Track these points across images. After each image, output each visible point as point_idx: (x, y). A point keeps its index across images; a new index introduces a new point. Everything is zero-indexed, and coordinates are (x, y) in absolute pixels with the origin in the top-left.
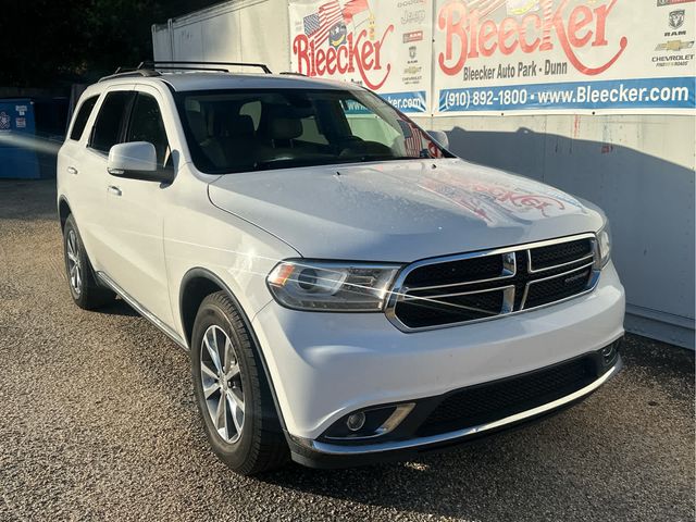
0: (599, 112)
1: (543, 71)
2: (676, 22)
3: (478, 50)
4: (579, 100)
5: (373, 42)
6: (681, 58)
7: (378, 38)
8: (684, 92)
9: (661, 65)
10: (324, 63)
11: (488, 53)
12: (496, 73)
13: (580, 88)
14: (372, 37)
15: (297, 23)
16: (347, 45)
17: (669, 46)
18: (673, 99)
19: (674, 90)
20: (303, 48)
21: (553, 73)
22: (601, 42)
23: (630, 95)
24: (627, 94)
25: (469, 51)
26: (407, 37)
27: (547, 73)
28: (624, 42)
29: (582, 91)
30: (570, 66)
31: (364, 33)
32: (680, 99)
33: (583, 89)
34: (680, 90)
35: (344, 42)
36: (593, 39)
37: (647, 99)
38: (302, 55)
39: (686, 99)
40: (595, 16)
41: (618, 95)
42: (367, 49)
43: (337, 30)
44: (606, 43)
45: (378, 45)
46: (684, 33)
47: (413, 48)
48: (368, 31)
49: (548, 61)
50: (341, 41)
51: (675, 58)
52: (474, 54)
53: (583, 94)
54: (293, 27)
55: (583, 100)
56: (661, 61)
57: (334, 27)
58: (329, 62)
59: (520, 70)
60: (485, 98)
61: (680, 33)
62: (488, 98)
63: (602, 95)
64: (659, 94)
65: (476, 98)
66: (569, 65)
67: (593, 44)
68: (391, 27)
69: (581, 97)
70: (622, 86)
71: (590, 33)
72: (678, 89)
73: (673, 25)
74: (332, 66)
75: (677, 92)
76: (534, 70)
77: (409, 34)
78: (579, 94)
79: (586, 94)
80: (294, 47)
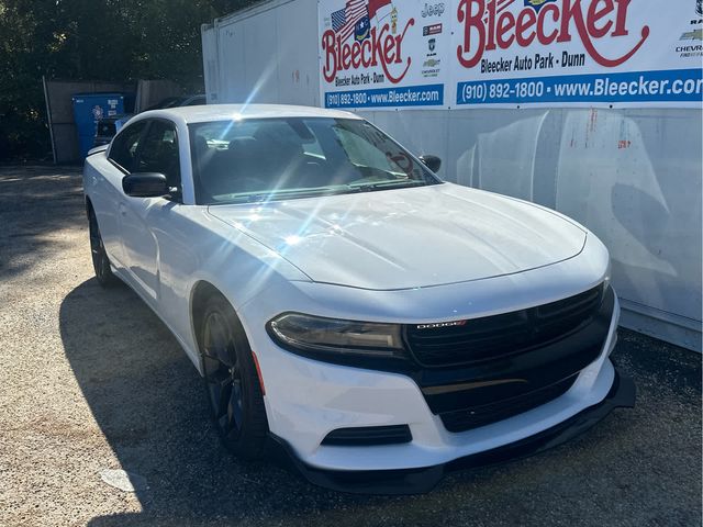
3: (495, 42)
5: (394, 36)
7: (399, 31)
9: (686, 55)
10: (350, 57)
11: (505, 45)
12: (513, 65)
13: (597, 81)
14: (394, 32)
15: (325, 19)
16: (370, 39)
20: (330, 44)
21: (570, 65)
22: (621, 31)
23: (651, 87)
24: (647, 86)
25: (486, 43)
26: (427, 31)
28: (645, 32)
29: (599, 84)
30: (588, 58)
31: (386, 27)
35: (368, 36)
36: (613, 29)
37: (669, 92)
38: (330, 50)
40: (616, 5)
41: (637, 88)
42: (389, 42)
44: (626, 33)
45: (399, 39)
47: (432, 41)
48: (391, 25)
49: (565, 53)
50: (365, 35)
52: (491, 47)
53: (600, 87)
57: (359, 23)
58: (354, 56)
59: (537, 62)
60: (501, 91)
62: (504, 90)
63: (621, 88)
65: (492, 90)
66: (587, 56)
67: (614, 34)
68: (412, 22)
70: (642, 78)
71: (610, 23)
74: (356, 61)
76: (551, 62)
77: (429, 27)
78: (597, 87)
79: (604, 87)
80: (323, 43)
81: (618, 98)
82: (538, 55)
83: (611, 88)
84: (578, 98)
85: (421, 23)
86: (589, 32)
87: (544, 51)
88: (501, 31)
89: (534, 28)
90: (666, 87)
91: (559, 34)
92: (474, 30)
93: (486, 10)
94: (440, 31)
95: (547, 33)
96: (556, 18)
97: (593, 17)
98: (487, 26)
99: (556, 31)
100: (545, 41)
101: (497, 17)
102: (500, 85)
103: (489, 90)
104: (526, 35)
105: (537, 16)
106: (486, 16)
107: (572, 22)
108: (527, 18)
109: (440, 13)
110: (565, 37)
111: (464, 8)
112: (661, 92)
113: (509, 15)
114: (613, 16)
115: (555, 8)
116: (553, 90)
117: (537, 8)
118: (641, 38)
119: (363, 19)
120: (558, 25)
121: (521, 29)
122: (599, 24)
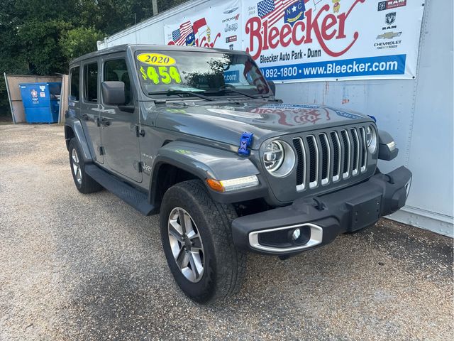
0: (340, 79)
1: (307, 55)
2: (390, 20)
3: (268, 45)
4: (328, 72)
5: (209, 43)
6: (393, 43)
7: (212, 41)
8: (394, 64)
9: (380, 48)
11: (274, 46)
13: (328, 65)
14: (209, 41)
17: (385, 36)
18: (388, 69)
19: (388, 63)
22: (342, 35)
23: (360, 67)
24: (358, 67)
25: (263, 46)
27: (309, 57)
28: (356, 35)
31: (204, 39)
32: (392, 69)
33: (331, 65)
34: (392, 63)
36: (337, 34)
37: (371, 70)
39: (396, 68)
40: (338, 20)
41: (352, 68)
43: (190, 38)
44: (345, 36)
46: (395, 27)
48: (207, 37)
49: (309, 50)
51: (389, 43)
52: (266, 48)
53: (330, 68)
54: (166, 37)
55: (331, 72)
56: (380, 46)
57: (188, 36)
61: (393, 27)
63: (342, 69)
64: (378, 67)
65: (267, 73)
66: (322, 51)
67: (337, 38)
68: (219, 35)
69: (330, 70)
71: (335, 31)
72: (391, 62)
73: (388, 22)
75: (390, 65)
78: (328, 69)
81: (341, 75)
82: (293, 52)
83: (337, 69)
84: (317, 75)
85: (225, 35)
86: (322, 37)
87: (297, 49)
88: (271, 38)
89: (290, 36)
90: (369, 67)
91: (305, 39)
92: (255, 39)
93: (262, 26)
94: (235, 40)
95: (298, 38)
96: (303, 30)
97: (325, 28)
98: (263, 36)
99: (304, 37)
100: (297, 43)
101: (269, 30)
102: (272, 70)
103: (265, 73)
104: (286, 40)
105: (292, 29)
106: (262, 30)
107: (313, 32)
108: (286, 30)
109: (235, 29)
110: (309, 40)
111: (249, 26)
112: (366, 70)
113: (275, 29)
114: (336, 27)
115: (303, 24)
116: (303, 71)
117: (292, 24)
118: (353, 39)
119: (190, 35)
120: (304, 34)
121: (283, 36)
122: (329, 32)
